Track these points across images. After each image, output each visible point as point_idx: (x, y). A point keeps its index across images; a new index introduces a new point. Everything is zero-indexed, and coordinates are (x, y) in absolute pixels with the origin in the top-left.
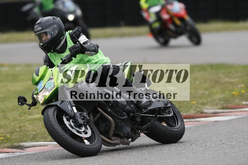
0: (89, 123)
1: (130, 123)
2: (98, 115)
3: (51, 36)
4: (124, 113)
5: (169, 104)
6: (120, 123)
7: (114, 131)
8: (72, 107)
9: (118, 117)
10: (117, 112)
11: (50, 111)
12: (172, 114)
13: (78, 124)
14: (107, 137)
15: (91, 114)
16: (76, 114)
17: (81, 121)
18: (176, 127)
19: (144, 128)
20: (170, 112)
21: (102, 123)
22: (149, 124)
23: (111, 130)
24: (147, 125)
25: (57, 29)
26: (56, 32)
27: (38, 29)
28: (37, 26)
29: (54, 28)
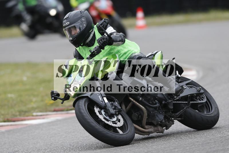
0: (121, 113)
1: (163, 111)
2: (130, 104)
3: (80, 29)
4: (156, 101)
5: (202, 90)
6: (153, 111)
7: (147, 120)
8: (103, 97)
9: (150, 105)
10: (148, 101)
11: (81, 102)
12: (206, 100)
13: (110, 114)
14: (141, 126)
15: (123, 103)
16: (107, 104)
17: (112, 111)
18: (210, 113)
19: (178, 115)
20: (203, 98)
21: (134, 113)
22: (182, 111)
23: (144, 119)
24: (180, 112)
25: (85, 23)
26: (84, 25)
27: (66, 24)
28: (65, 21)
29: (82, 21)
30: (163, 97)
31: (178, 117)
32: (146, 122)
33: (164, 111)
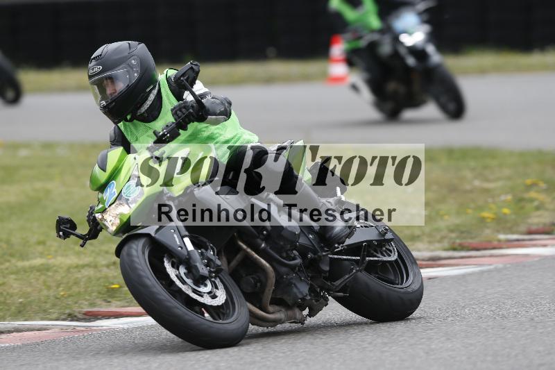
0: (220, 275)
1: (308, 275)
4: (294, 251)
5: (389, 233)
6: (287, 275)
7: (273, 293)
8: (182, 238)
9: (282, 260)
10: (279, 250)
11: (134, 246)
13: (197, 276)
15: (223, 253)
16: (191, 253)
17: (203, 270)
18: (404, 285)
19: (338, 286)
20: (391, 251)
21: (247, 275)
22: (347, 276)
23: (267, 291)
24: (342, 280)
25: (138, 69)
26: (136, 74)
27: (96, 69)
28: (94, 63)
29: (131, 67)
30: (309, 243)
31: (337, 290)
32: (272, 298)
33: (310, 275)
